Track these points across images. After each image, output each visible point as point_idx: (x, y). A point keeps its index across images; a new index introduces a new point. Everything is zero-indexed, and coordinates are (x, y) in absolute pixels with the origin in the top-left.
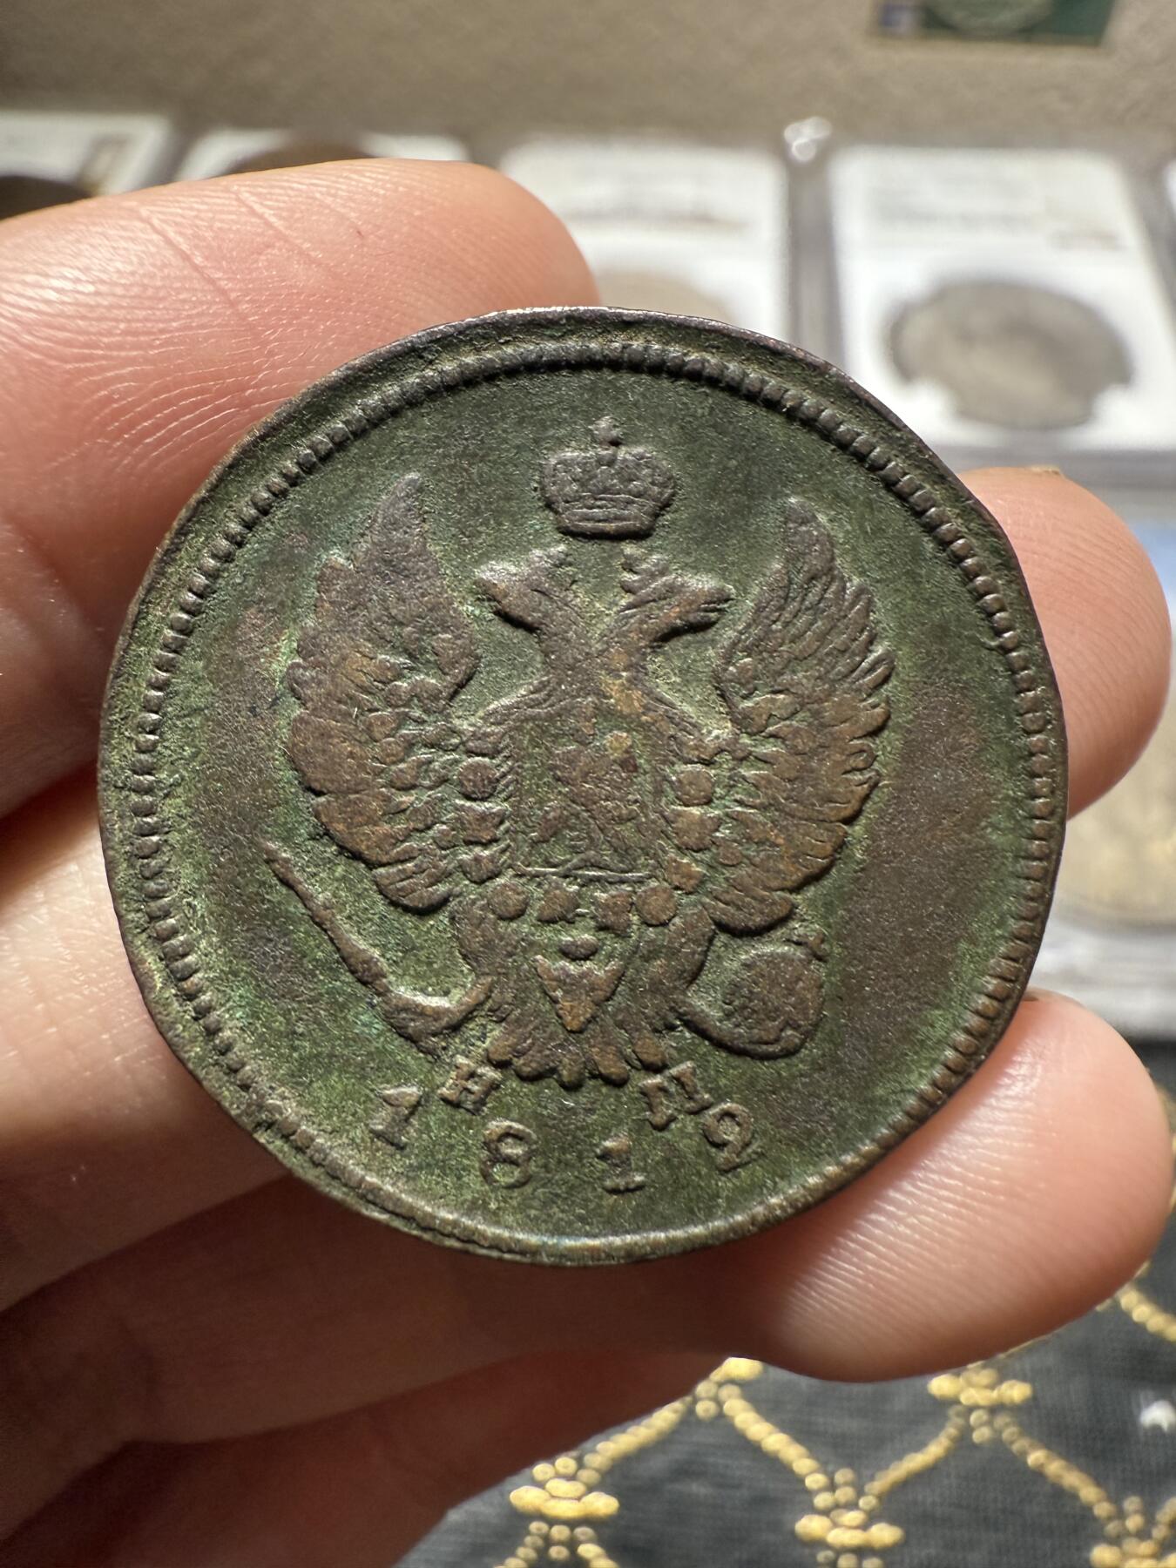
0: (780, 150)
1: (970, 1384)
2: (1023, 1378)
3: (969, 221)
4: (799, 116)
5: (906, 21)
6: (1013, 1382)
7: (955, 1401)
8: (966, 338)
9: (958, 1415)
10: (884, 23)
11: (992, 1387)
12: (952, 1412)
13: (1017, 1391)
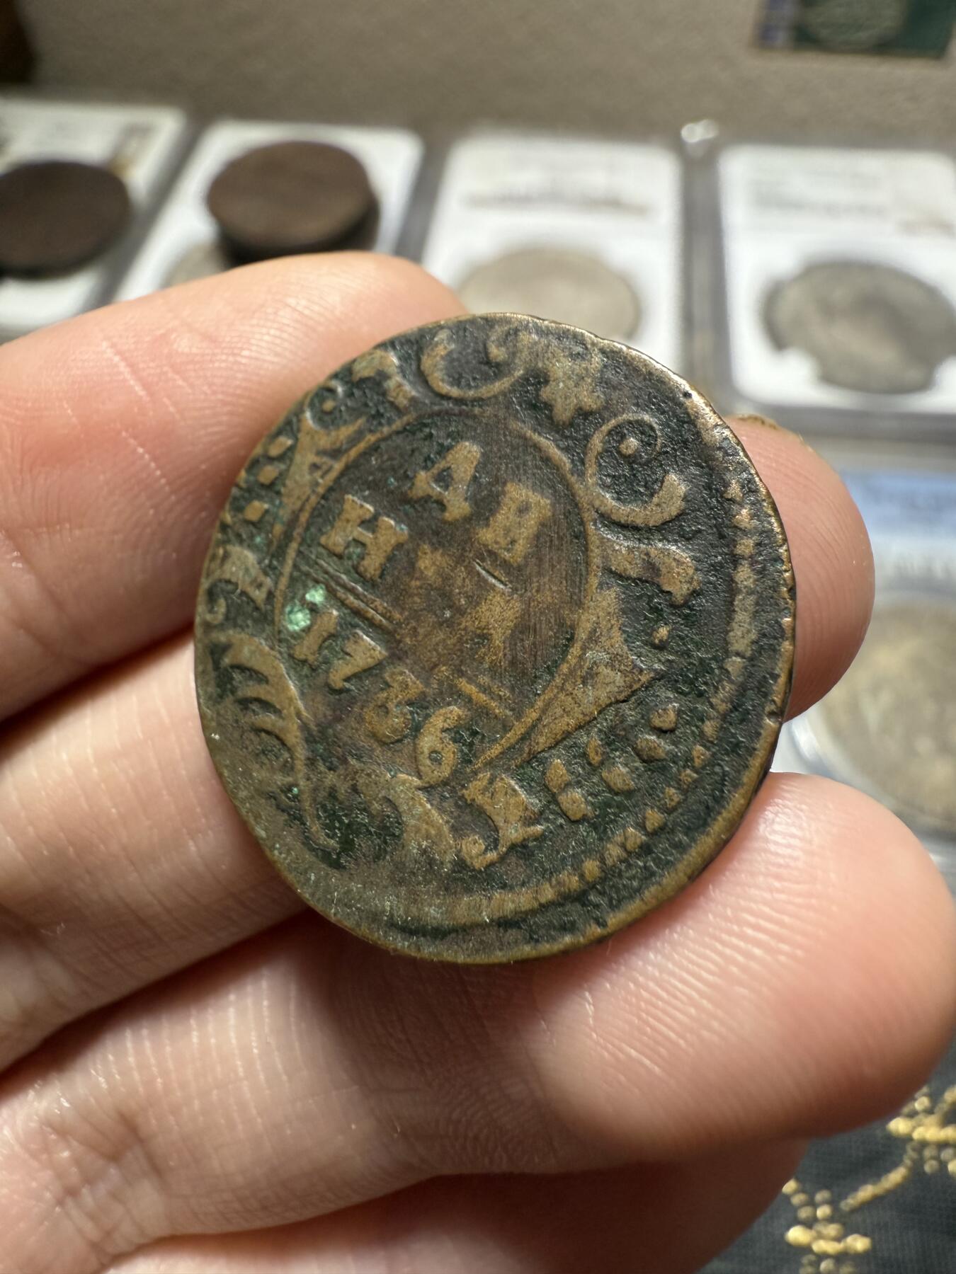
0: (678, 147)
1: (820, 1236)
2: (865, 1235)
3: (831, 210)
4: (696, 119)
5: (782, 37)
6: (855, 1236)
7: (806, 1249)
8: (829, 311)
9: (811, 1264)
10: (764, 37)
11: (838, 1239)
12: (805, 1260)
13: (859, 1243)
